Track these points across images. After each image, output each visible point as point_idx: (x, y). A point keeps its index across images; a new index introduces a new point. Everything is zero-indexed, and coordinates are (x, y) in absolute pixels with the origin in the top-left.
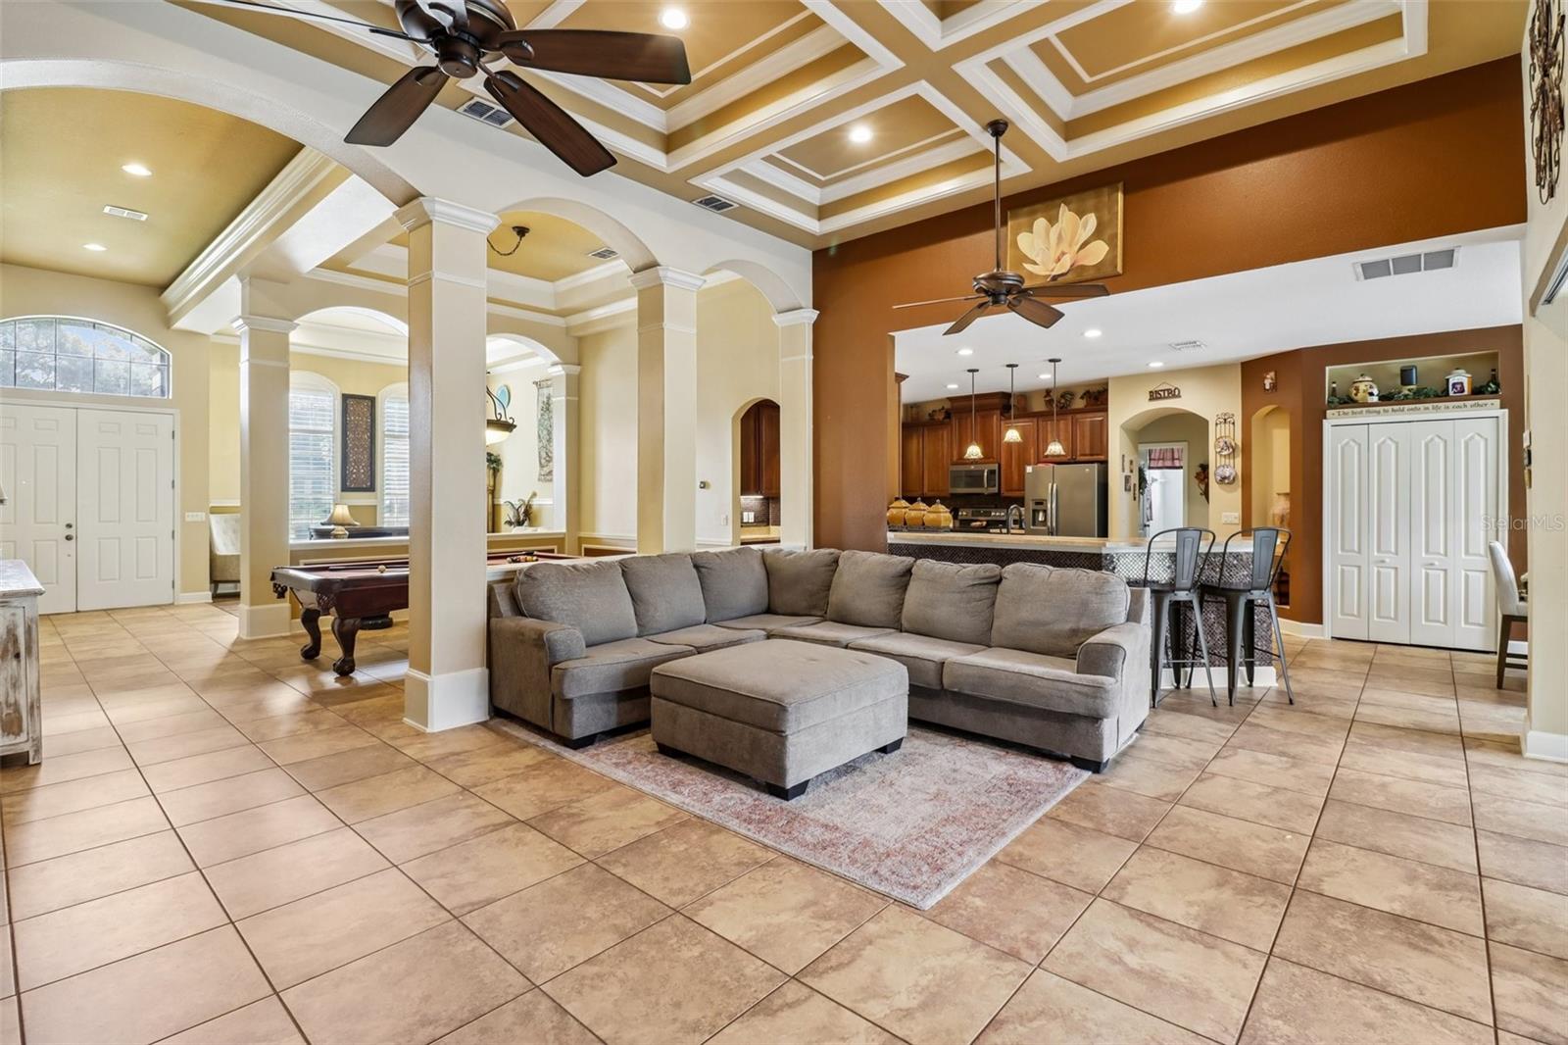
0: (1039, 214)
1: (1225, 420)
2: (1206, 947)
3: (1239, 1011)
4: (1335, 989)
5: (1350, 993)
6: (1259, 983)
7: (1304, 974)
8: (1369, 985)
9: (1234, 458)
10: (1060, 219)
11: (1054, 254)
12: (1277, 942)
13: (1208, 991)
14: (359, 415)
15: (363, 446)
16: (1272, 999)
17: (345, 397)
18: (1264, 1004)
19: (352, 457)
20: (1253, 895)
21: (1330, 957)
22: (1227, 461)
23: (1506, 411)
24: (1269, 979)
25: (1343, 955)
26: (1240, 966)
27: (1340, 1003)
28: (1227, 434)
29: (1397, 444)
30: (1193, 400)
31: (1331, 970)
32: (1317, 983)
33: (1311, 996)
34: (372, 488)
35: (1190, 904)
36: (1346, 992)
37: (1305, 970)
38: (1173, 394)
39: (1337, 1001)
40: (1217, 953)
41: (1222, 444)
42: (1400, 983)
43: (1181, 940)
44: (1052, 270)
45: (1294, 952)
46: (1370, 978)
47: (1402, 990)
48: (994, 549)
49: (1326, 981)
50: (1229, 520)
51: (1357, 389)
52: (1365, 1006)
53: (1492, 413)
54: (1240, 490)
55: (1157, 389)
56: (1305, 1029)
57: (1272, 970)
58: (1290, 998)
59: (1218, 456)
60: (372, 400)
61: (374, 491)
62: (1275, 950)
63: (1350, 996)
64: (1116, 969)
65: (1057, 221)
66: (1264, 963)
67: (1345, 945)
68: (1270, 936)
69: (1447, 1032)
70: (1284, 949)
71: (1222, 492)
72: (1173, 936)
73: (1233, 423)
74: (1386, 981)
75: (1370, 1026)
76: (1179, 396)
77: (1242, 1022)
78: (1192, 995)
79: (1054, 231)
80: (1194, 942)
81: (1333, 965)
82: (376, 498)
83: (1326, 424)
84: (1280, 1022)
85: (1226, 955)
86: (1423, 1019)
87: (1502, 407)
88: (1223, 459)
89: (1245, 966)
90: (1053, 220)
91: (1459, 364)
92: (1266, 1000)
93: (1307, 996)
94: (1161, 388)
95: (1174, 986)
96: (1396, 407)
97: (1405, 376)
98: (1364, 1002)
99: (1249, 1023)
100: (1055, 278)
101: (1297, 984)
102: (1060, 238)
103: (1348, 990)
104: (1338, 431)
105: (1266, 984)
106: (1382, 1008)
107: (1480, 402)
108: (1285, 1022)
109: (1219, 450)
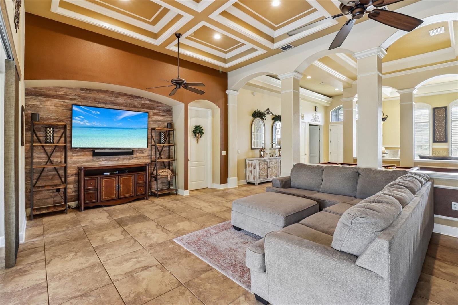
2: (126, 273)
3: (107, 267)
4: (92, 287)
5: (88, 288)
6: (108, 275)
7: (102, 284)
8: (85, 295)
12: (114, 287)
13: (116, 266)
14: (440, 115)
15: (442, 126)
16: (103, 274)
17: (434, 109)
18: (104, 272)
19: (437, 130)
20: (135, 296)
21: (99, 294)
24: (107, 277)
25: (96, 298)
26: (116, 275)
27: (89, 284)
31: (97, 291)
32: (97, 285)
33: (96, 281)
34: (446, 141)
35: (143, 279)
36: (90, 288)
37: (102, 286)
39: (90, 284)
40: (123, 273)
42: (78, 301)
43: (133, 270)
45: (108, 287)
46: (86, 296)
47: (76, 299)
49: (96, 287)
52: (83, 288)
56: (92, 274)
57: (109, 280)
58: (100, 277)
60: (446, 108)
61: (447, 142)
62: (113, 284)
63: (88, 287)
64: (134, 257)
66: (112, 280)
67: (98, 301)
68: (118, 287)
69: (62, 297)
70: (111, 286)
72: (135, 269)
74: (82, 299)
75: (80, 284)
77: (104, 266)
78: (117, 263)
80: (130, 272)
81: (97, 292)
82: (448, 145)
84: (98, 271)
85: (121, 275)
86: (68, 296)
89: (115, 276)
92: (104, 273)
93: (97, 280)
95: (122, 262)
98: (84, 289)
99: (103, 267)
101: (101, 281)
103: (90, 289)
105: (107, 276)
106: (79, 291)
108: (97, 272)
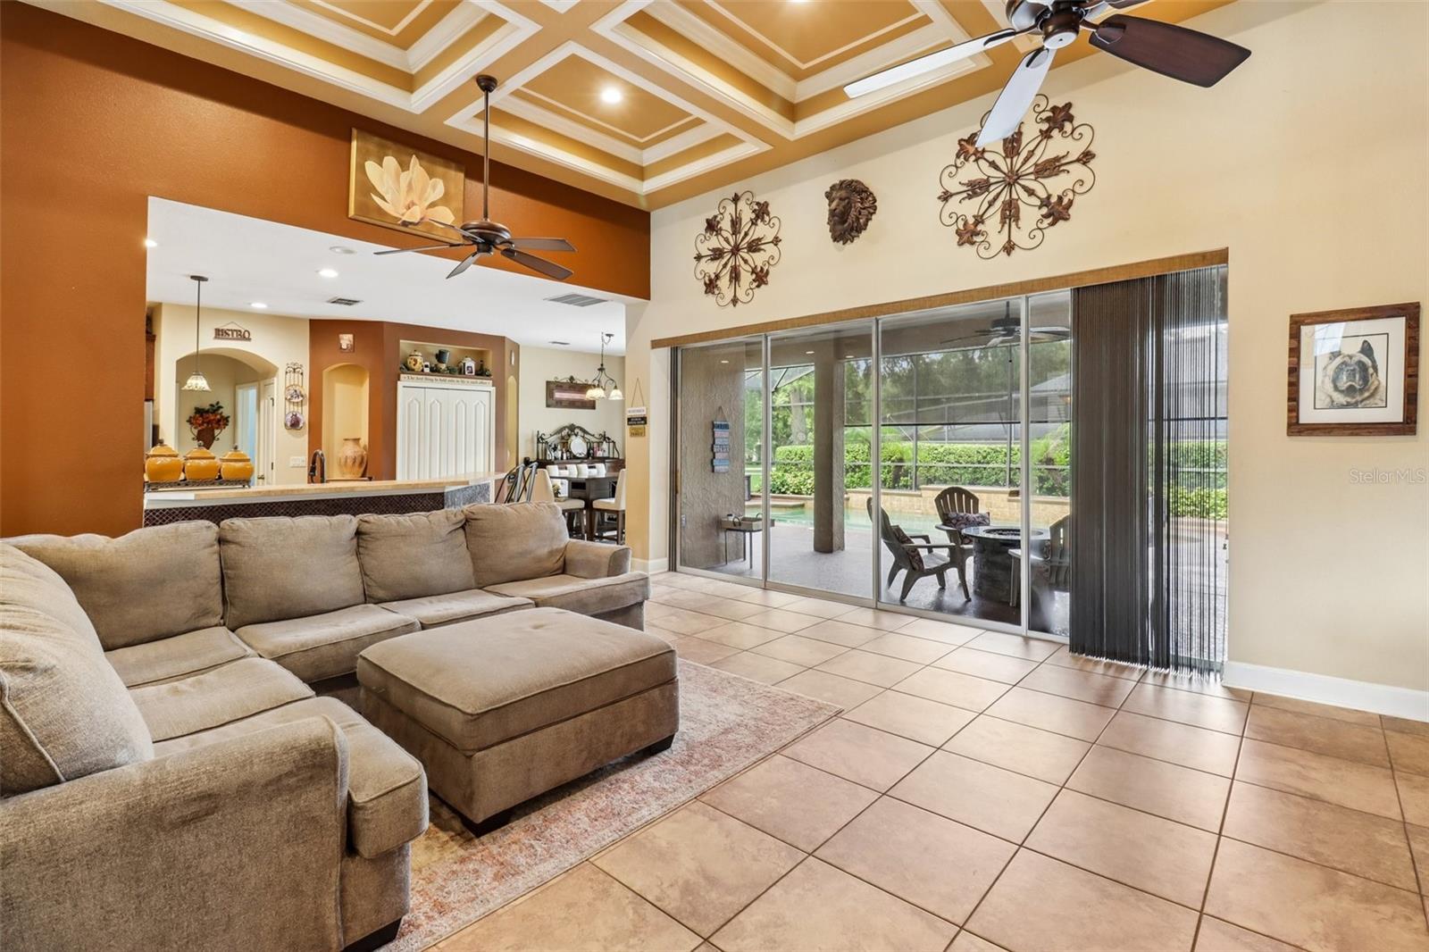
0: (390, 152)
1: (294, 369)
9: (302, 406)
10: (411, 168)
11: (404, 201)
22: (296, 408)
23: (494, 388)
28: (296, 383)
29: (441, 404)
30: (261, 347)
38: (243, 336)
41: (292, 391)
44: (403, 215)
48: (328, 500)
50: (297, 463)
51: (416, 361)
53: (487, 387)
54: (306, 436)
55: (225, 328)
59: (287, 403)
65: (408, 169)
71: (290, 436)
73: (302, 374)
76: (249, 339)
79: (405, 176)
83: (400, 384)
87: (493, 386)
88: (292, 406)
90: (404, 166)
91: (467, 353)
94: (230, 327)
96: (442, 378)
97: (440, 356)
100: (405, 224)
102: (410, 186)
104: (409, 391)
107: (485, 381)
109: (289, 397)
